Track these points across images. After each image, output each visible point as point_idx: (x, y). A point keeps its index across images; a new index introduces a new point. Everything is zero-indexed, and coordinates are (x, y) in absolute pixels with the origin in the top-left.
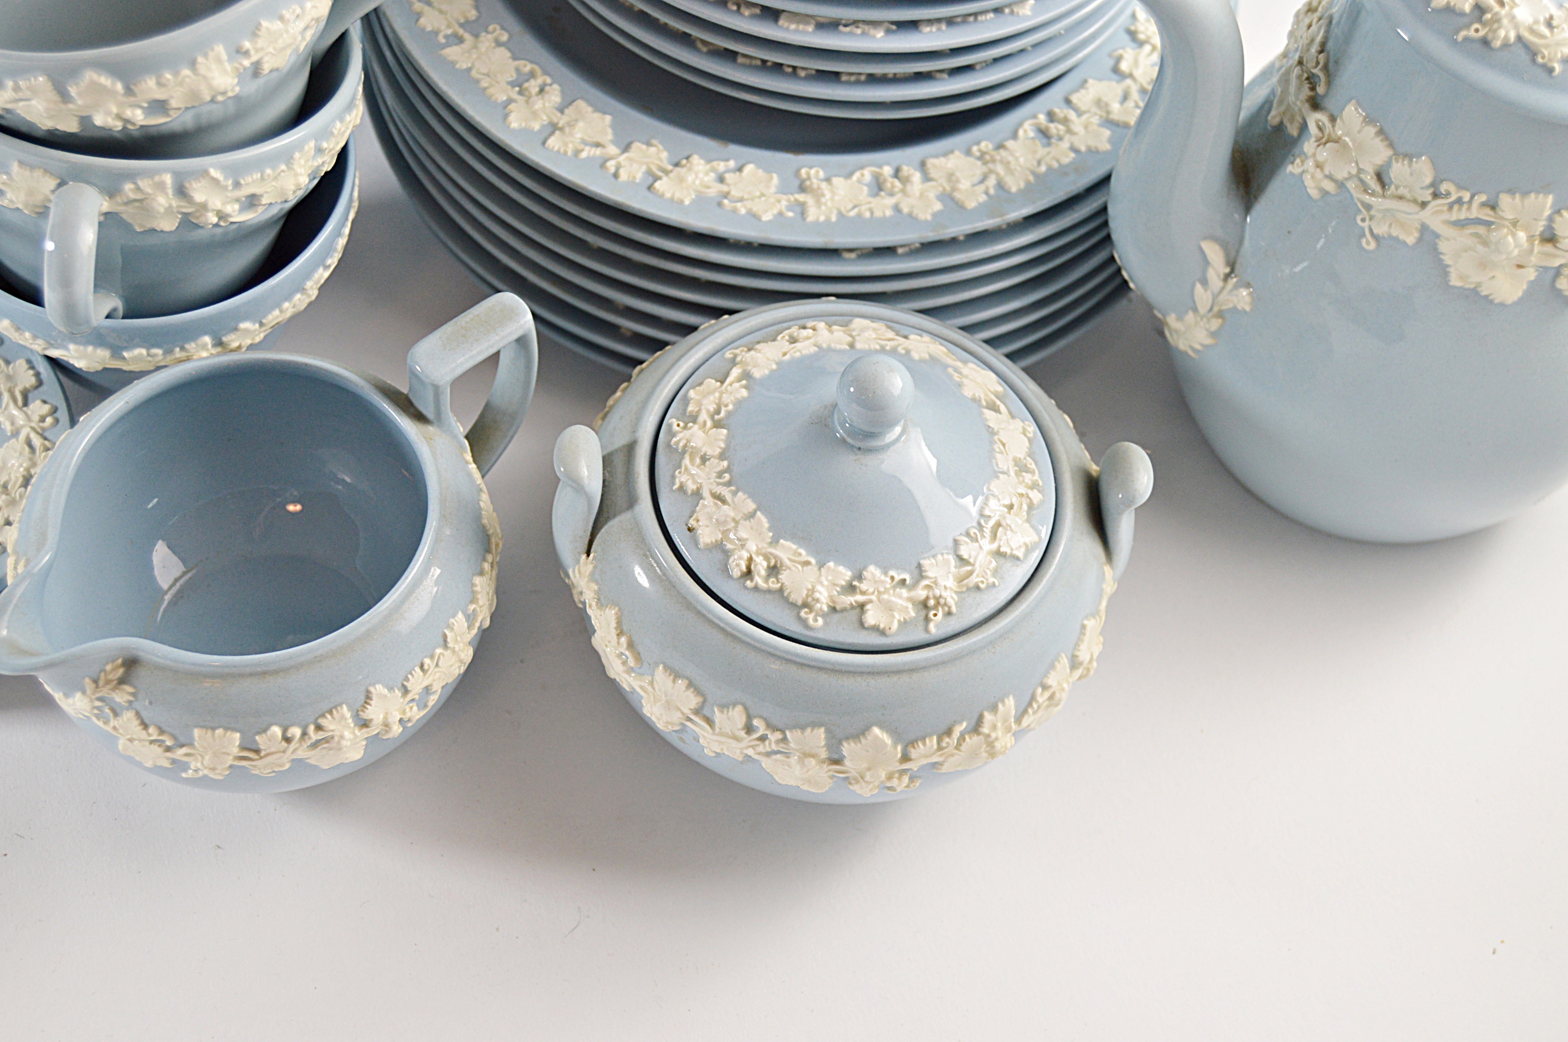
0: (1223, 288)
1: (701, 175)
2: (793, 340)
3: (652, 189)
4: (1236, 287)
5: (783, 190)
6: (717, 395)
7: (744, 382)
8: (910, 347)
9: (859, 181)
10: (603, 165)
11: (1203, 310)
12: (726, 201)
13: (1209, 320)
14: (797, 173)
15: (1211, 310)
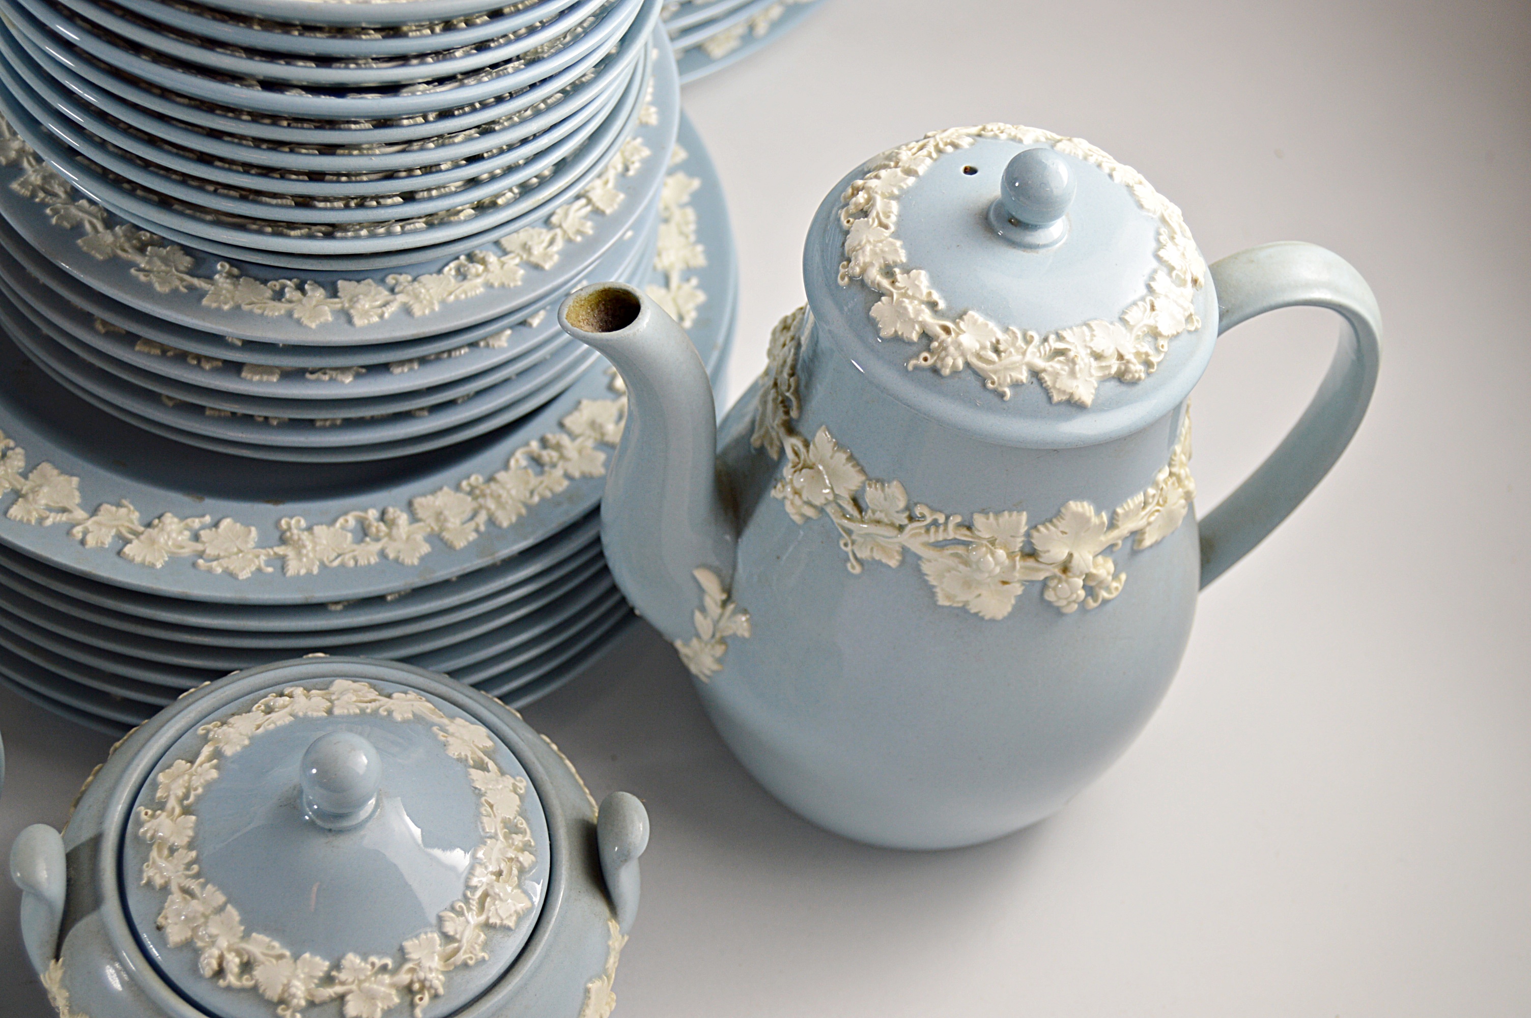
0: (721, 615)
1: (174, 535)
2: (269, 710)
3: (122, 554)
4: (734, 613)
5: (262, 544)
6: (186, 777)
7: (215, 761)
8: (393, 708)
9: (343, 528)
10: (69, 533)
11: (706, 636)
12: (201, 561)
13: (713, 647)
14: (277, 523)
15: (713, 636)
